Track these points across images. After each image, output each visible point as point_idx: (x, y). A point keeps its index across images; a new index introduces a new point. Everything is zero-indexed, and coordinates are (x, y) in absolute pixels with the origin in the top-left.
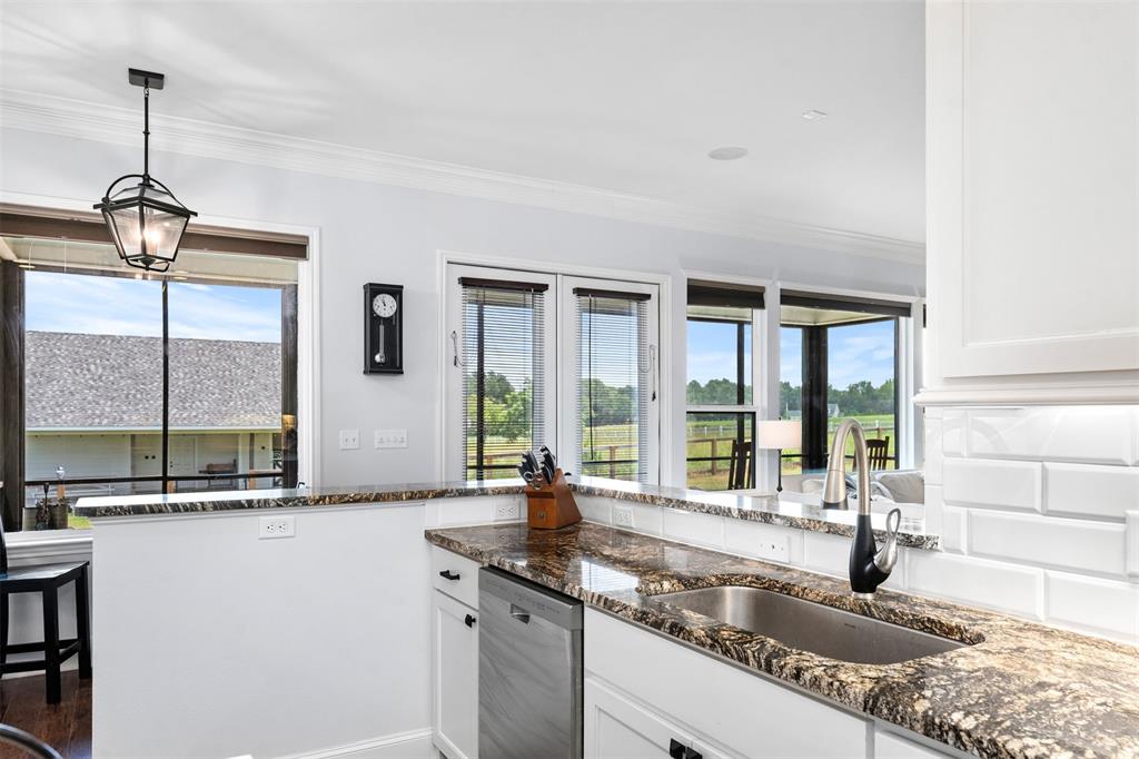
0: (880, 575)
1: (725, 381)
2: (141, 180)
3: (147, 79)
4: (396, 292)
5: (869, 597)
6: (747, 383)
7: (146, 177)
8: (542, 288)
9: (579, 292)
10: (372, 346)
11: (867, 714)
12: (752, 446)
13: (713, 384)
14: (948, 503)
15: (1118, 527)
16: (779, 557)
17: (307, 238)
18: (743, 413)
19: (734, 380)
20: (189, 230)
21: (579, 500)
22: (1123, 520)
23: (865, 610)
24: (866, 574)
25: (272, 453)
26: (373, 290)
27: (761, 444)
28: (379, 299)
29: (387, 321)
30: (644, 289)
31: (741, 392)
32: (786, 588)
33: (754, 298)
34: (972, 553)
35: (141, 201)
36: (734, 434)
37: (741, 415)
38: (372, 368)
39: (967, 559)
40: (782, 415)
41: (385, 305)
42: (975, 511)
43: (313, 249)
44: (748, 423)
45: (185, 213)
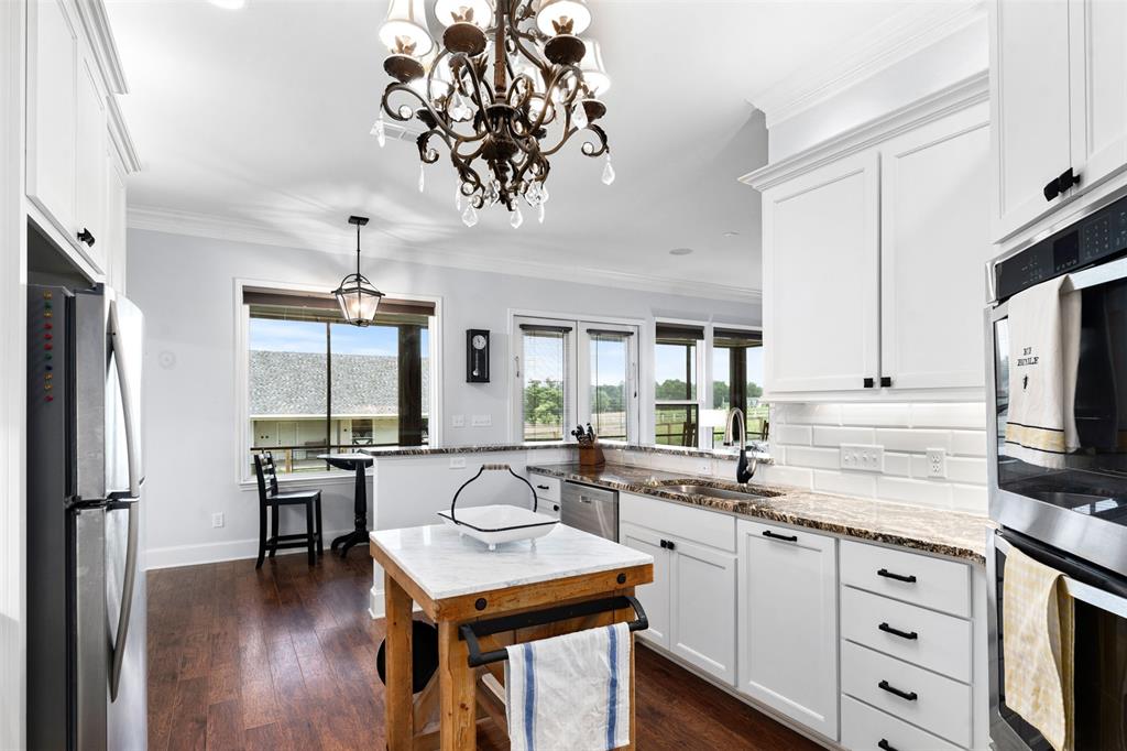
0: (749, 475)
1: (677, 381)
2: (355, 277)
3: (359, 221)
4: (485, 334)
5: (745, 485)
6: (693, 382)
7: (358, 275)
8: (568, 330)
9: (589, 331)
10: (470, 367)
11: (734, 514)
12: (696, 426)
13: (668, 384)
14: (778, 444)
15: (837, 450)
16: (707, 473)
17: (434, 303)
18: (690, 405)
19: (685, 381)
20: (382, 301)
21: (605, 452)
22: (839, 447)
23: (743, 490)
24: (744, 475)
25: (351, 434)
26: (472, 334)
27: (701, 424)
28: (476, 339)
29: (480, 351)
30: (631, 329)
31: (688, 390)
32: (710, 484)
33: (698, 333)
34: (787, 465)
35: (359, 289)
36: (685, 419)
37: (689, 407)
38: (471, 379)
39: (785, 467)
40: (717, 405)
41: (480, 343)
42: (789, 447)
43: (438, 310)
44: (693, 411)
45: (379, 294)
